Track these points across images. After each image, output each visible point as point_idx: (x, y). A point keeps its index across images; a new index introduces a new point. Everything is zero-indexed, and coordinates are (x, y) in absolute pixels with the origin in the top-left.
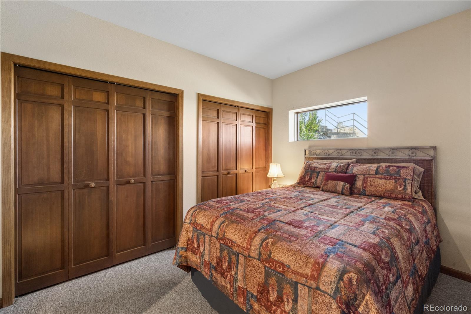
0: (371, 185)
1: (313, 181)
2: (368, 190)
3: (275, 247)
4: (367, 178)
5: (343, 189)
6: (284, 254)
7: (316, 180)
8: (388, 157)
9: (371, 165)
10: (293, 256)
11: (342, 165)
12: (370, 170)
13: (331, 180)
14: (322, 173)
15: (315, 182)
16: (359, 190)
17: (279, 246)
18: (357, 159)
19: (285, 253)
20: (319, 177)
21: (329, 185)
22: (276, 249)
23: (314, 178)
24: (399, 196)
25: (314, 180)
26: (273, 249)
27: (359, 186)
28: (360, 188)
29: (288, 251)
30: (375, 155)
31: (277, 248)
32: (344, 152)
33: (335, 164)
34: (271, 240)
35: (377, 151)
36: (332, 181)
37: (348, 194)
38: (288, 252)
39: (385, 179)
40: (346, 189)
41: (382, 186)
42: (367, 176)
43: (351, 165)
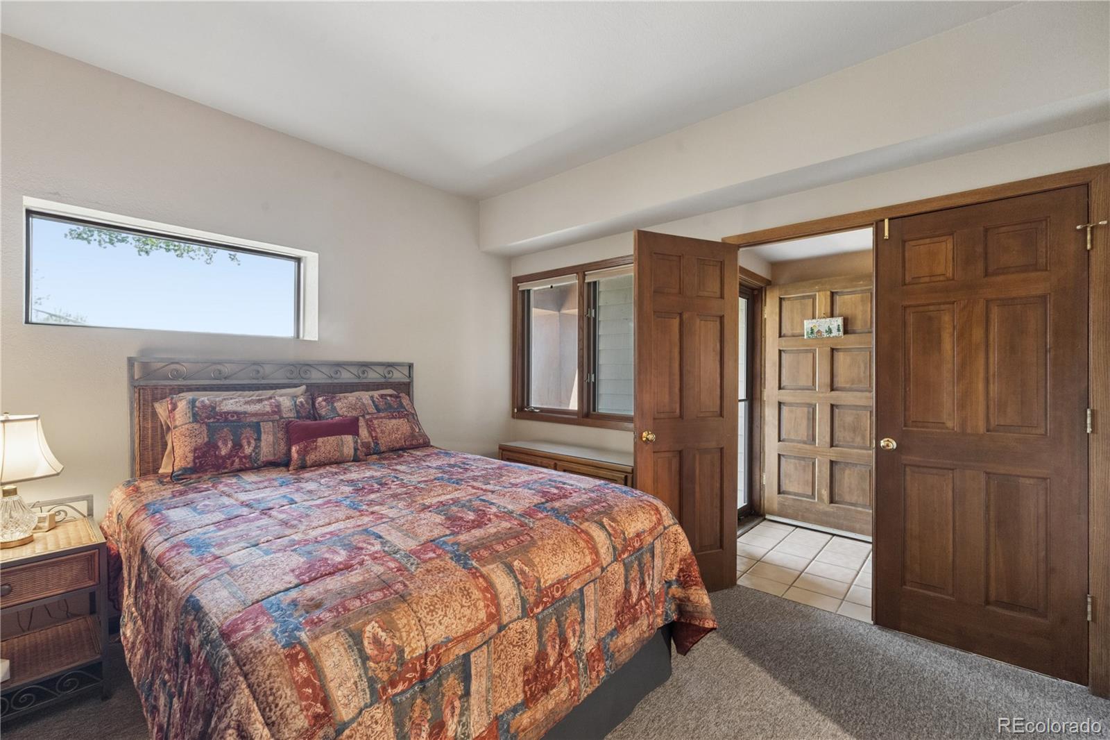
1: (248, 450)
3: (404, 630)
4: (370, 421)
6: (430, 625)
7: (256, 447)
9: (355, 395)
10: (448, 613)
11: (300, 400)
12: (364, 403)
13: (321, 437)
14: (267, 427)
15: (253, 454)
17: (408, 621)
18: (307, 386)
19: (431, 622)
20: (263, 437)
21: (323, 449)
22: (409, 633)
23: (249, 443)
24: (421, 441)
25: (251, 448)
26: (401, 638)
27: (366, 438)
28: (369, 442)
29: (432, 611)
30: (337, 375)
31: (411, 628)
32: (268, 369)
33: (283, 401)
34: (372, 629)
36: (326, 438)
38: (434, 613)
41: (398, 429)
42: (367, 417)
43: (320, 399)
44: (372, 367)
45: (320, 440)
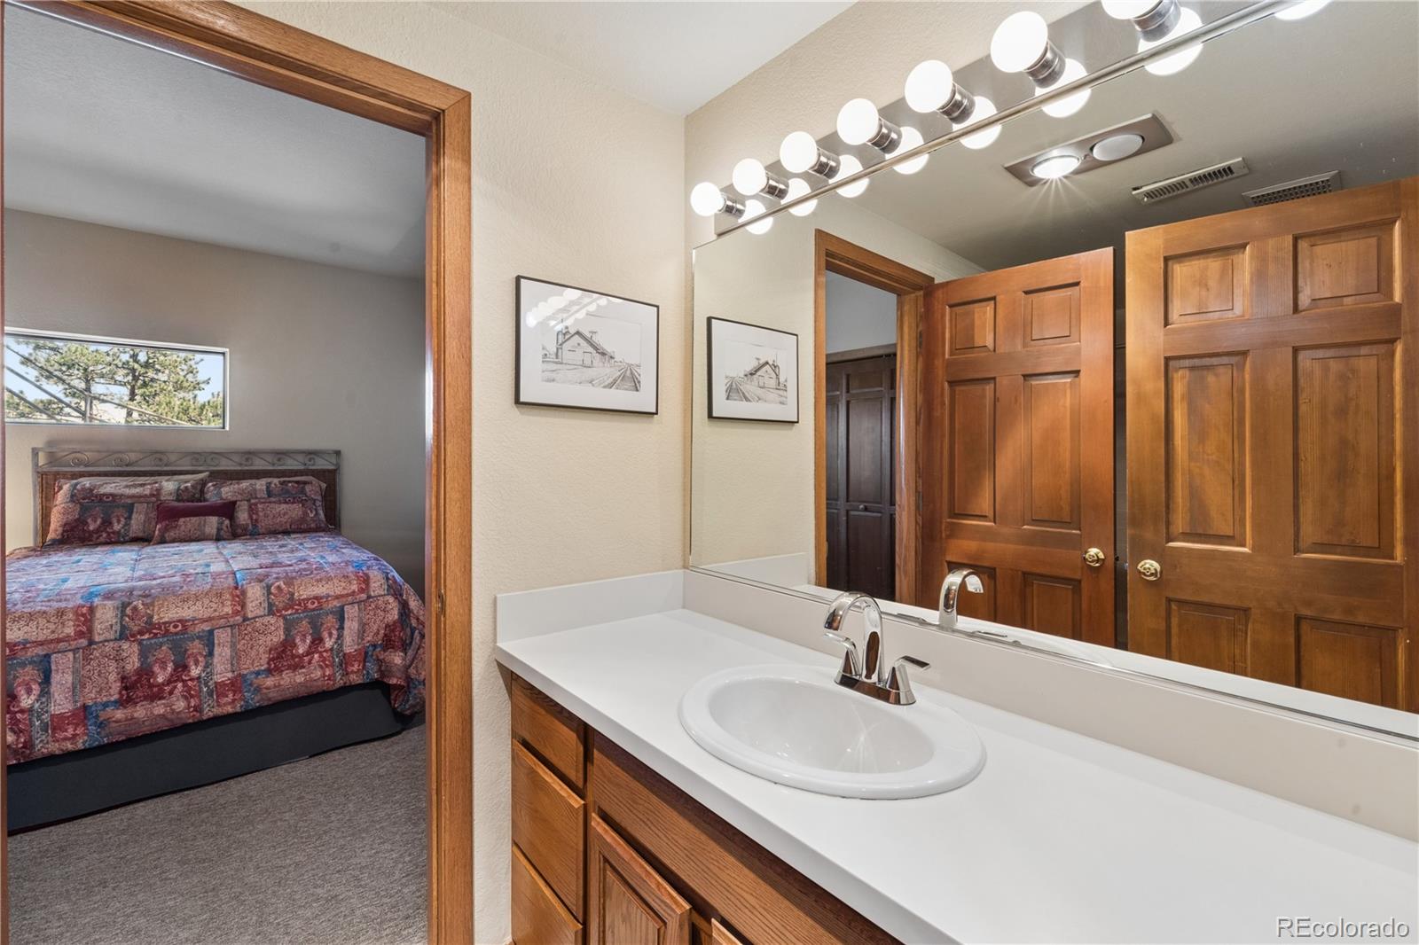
0: (266, 516)
2: (264, 524)
4: (256, 504)
5: (219, 530)
8: (271, 468)
9: (253, 481)
11: (189, 485)
12: (255, 490)
14: (140, 508)
16: (245, 529)
18: (211, 473)
21: (183, 528)
24: (313, 526)
27: (244, 520)
28: (247, 525)
30: (247, 463)
32: (173, 458)
33: (169, 485)
35: (250, 456)
36: (188, 519)
37: (231, 537)
39: (286, 502)
40: (225, 529)
41: (285, 514)
42: (253, 501)
43: (210, 484)
44: (291, 455)
45: (182, 520)
